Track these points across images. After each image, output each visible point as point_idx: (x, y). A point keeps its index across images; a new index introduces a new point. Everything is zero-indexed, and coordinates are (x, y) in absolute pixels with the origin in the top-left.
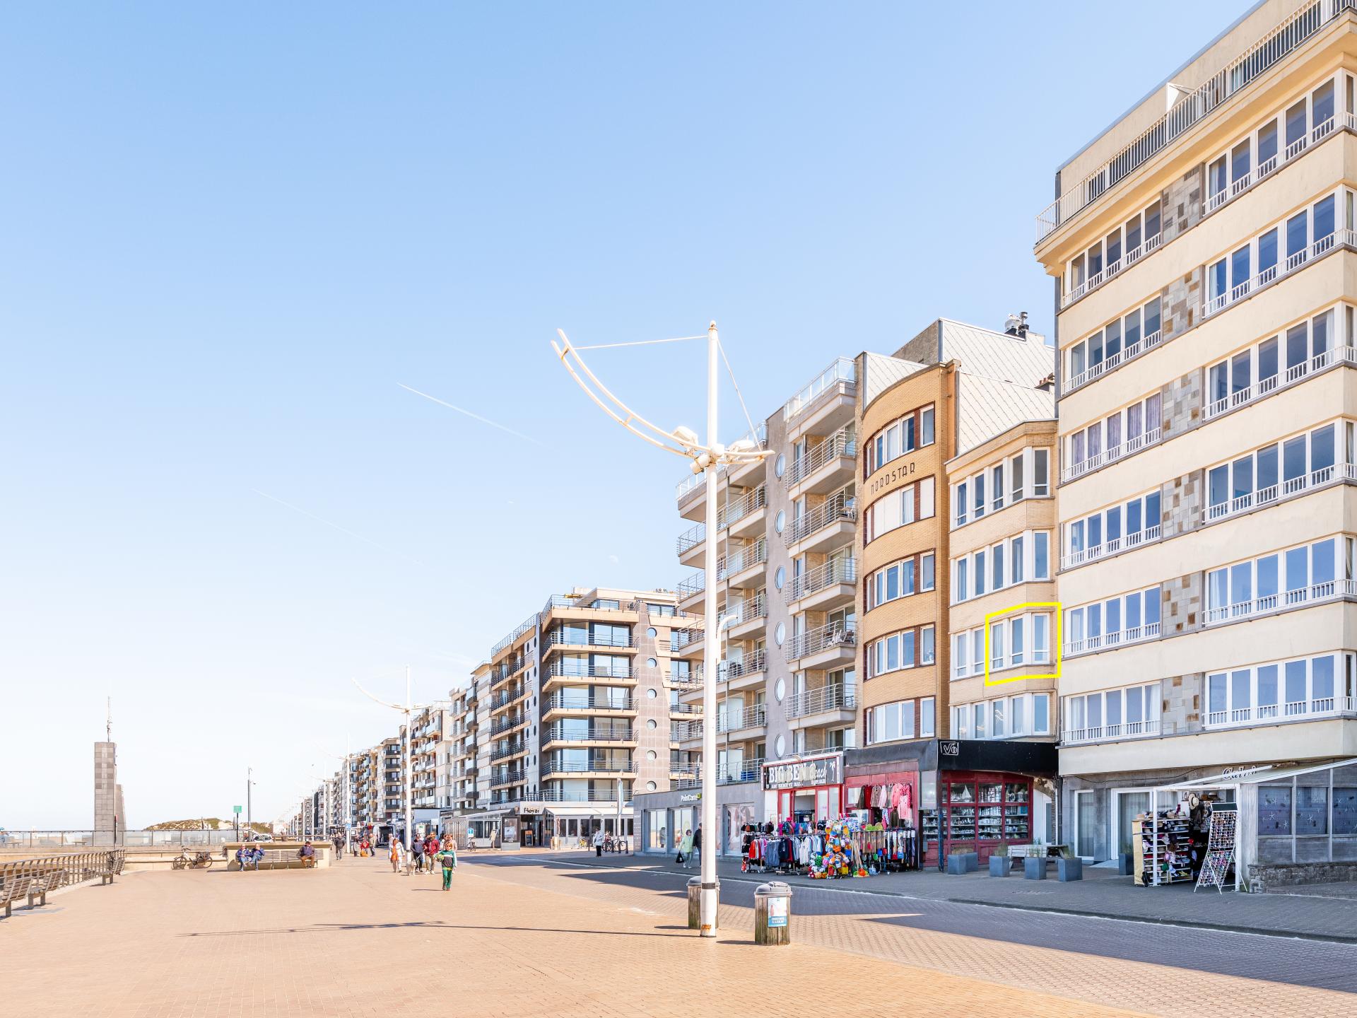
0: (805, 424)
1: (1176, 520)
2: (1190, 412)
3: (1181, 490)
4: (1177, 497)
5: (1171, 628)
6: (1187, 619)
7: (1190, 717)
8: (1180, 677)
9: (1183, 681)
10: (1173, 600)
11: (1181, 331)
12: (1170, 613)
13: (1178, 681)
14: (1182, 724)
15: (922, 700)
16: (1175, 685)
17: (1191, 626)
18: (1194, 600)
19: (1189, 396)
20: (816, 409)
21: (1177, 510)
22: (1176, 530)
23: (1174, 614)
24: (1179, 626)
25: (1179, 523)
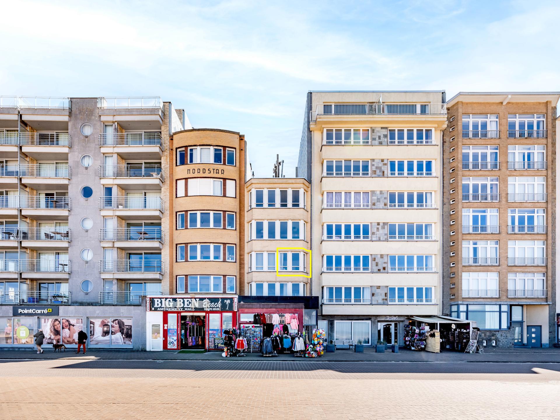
0: (118, 117)
1: (378, 236)
2: (383, 203)
3: (380, 227)
4: (378, 228)
5: (376, 270)
6: (382, 268)
7: (383, 299)
8: (380, 286)
9: (381, 288)
10: (376, 261)
11: (379, 176)
12: (375, 265)
13: (378, 287)
14: (380, 301)
15: (227, 277)
16: (377, 288)
17: (384, 271)
18: (385, 263)
19: (383, 198)
20: (134, 113)
21: (378, 233)
22: (378, 239)
23: (377, 265)
24: (379, 270)
25: (379, 237)
